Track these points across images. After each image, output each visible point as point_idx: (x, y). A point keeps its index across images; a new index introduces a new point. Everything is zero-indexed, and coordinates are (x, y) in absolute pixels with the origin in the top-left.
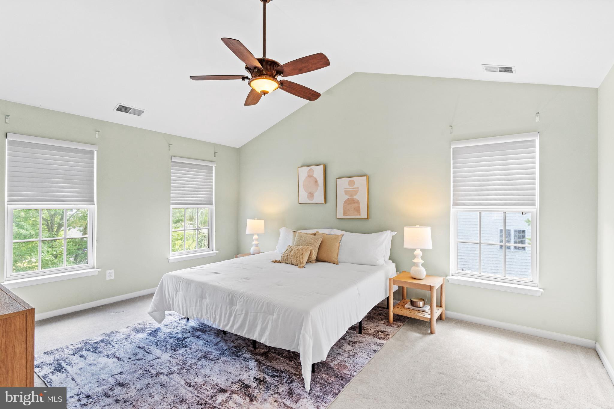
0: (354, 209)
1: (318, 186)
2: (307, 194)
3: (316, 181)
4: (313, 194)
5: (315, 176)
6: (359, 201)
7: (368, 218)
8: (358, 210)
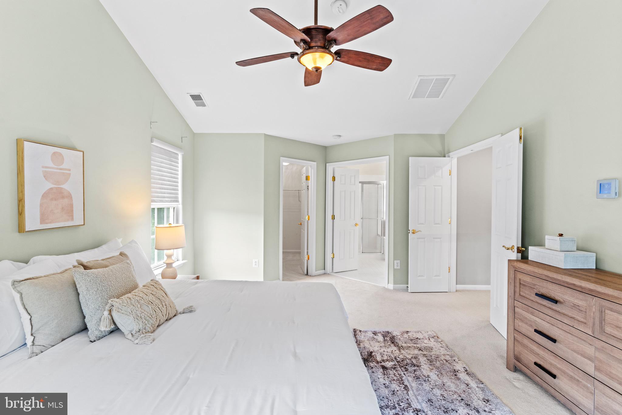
0: (63, 209)
6: (71, 195)
7: (84, 224)
8: (69, 211)
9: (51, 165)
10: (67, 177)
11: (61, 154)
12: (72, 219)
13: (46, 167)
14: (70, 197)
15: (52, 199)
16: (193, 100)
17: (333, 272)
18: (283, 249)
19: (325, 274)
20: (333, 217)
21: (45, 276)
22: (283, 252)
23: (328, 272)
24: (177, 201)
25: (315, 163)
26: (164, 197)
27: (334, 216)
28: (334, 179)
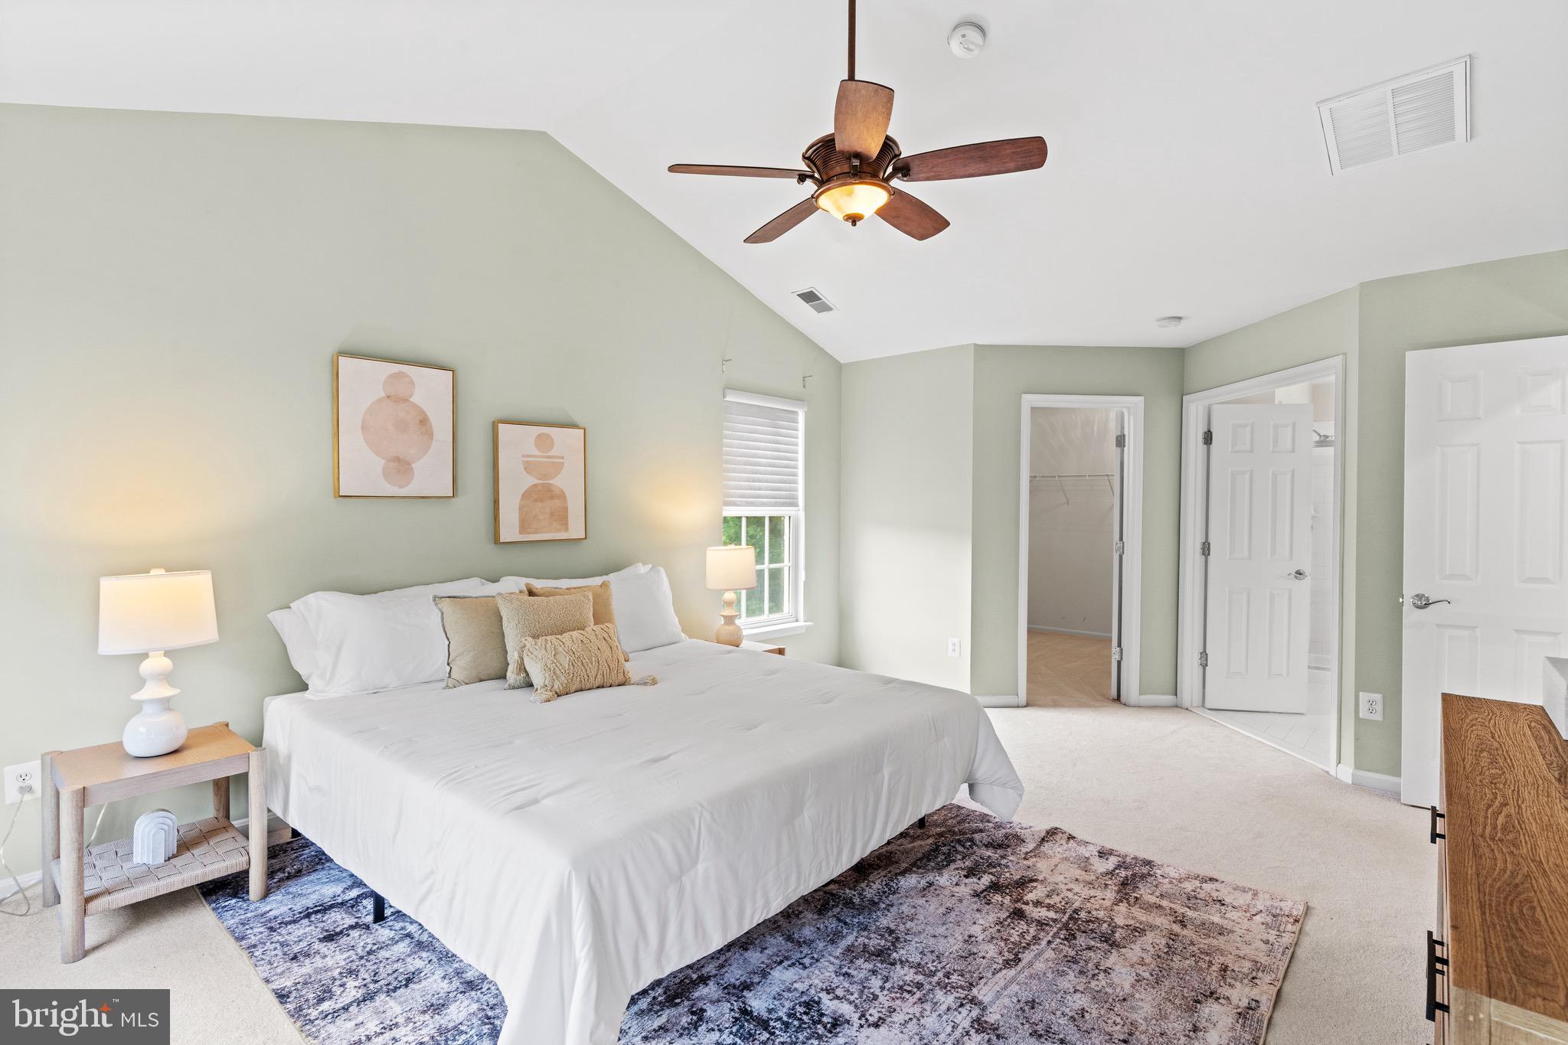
0: (552, 514)
1: (432, 439)
2: (383, 462)
3: (424, 421)
4: (409, 464)
5: (416, 399)
6: (564, 493)
7: (586, 538)
8: (561, 517)
9: (536, 452)
10: (558, 468)
11: (548, 436)
12: (567, 529)
13: (528, 456)
14: (562, 496)
15: (536, 500)
16: (807, 303)
17: (1203, 706)
18: (1028, 623)
19: (1176, 706)
20: (1206, 549)
21: (476, 598)
22: (1030, 631)
23: (1186, 703)
24: (796, 505)
25: (1140, 400)
26: (758, 497)
27: (1209, 544)
28: (1208, 438)
